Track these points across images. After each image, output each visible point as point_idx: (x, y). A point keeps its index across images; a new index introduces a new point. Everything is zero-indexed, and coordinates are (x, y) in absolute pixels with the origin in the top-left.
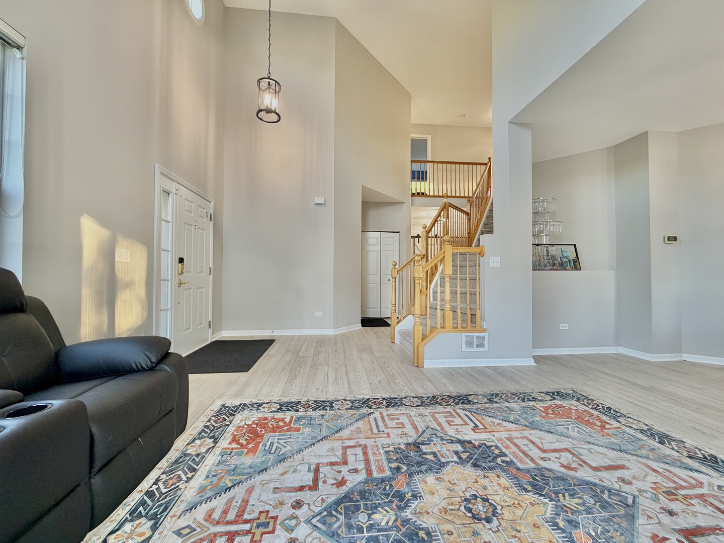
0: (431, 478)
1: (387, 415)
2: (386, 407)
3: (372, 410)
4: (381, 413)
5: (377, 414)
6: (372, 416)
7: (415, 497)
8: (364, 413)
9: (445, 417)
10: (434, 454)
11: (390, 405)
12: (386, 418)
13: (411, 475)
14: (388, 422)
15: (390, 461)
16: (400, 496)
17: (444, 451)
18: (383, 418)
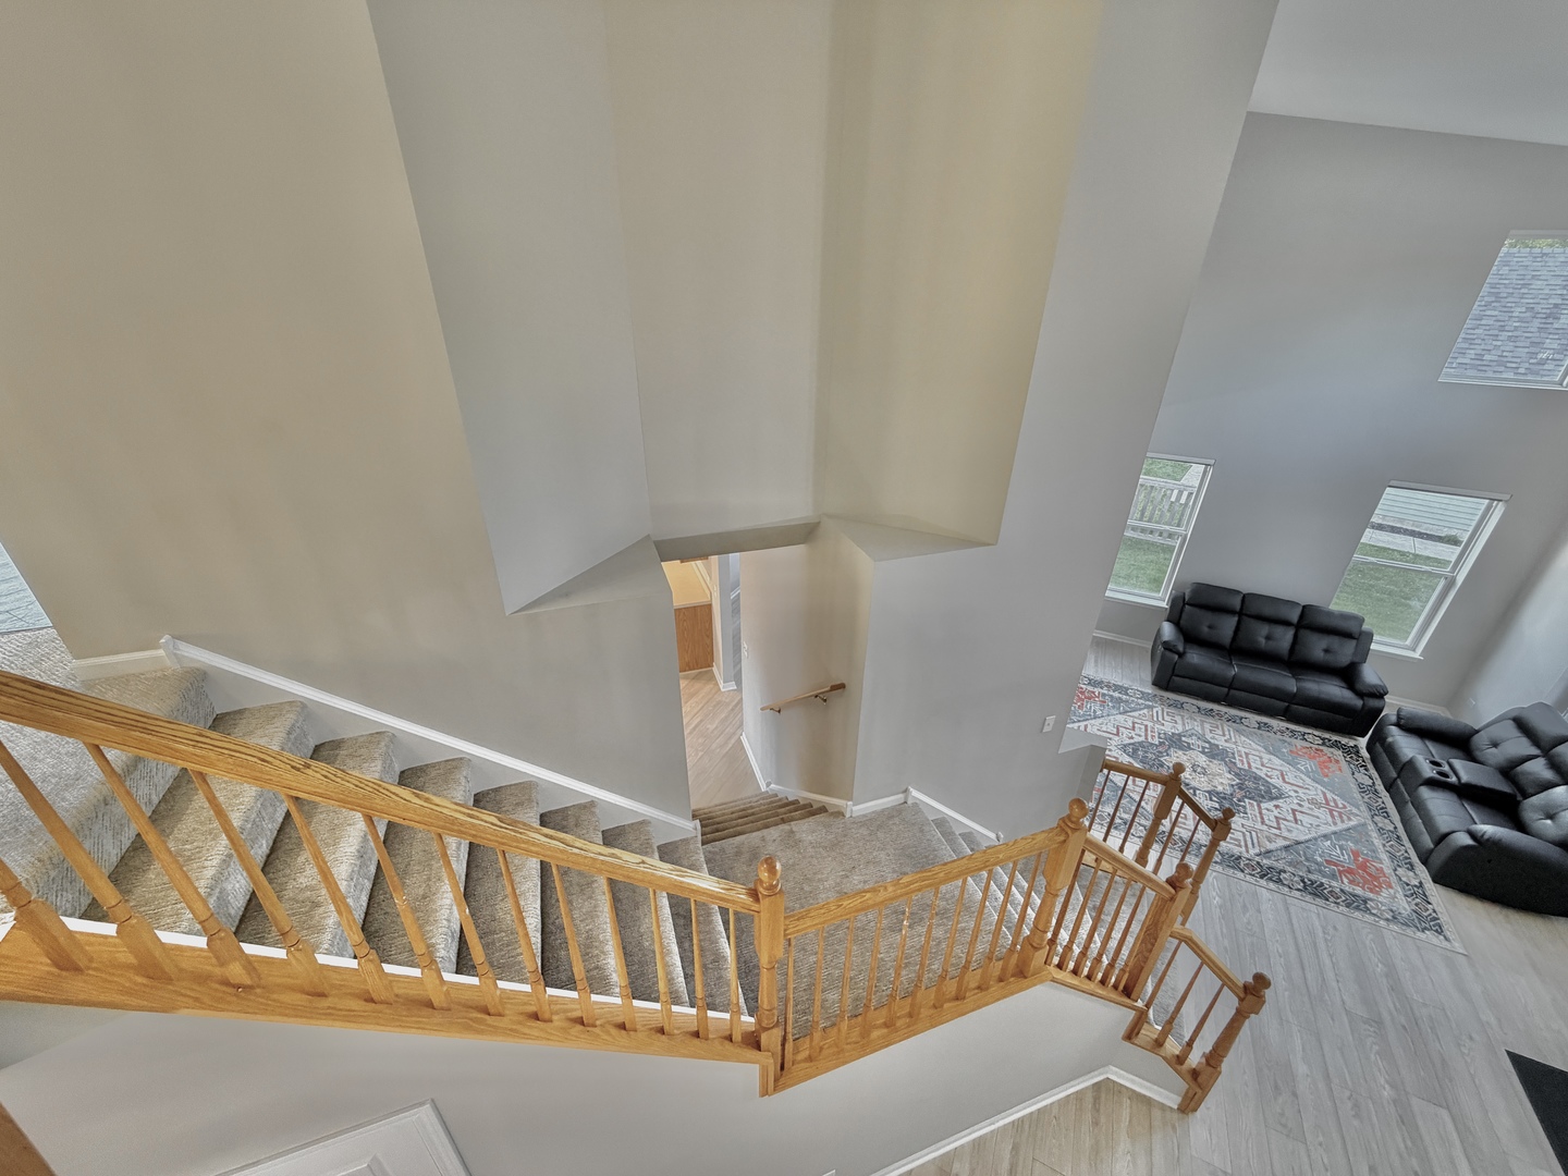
0: (1220, 788)
1: (1240, 846)
2: (1240, 857)
3: (1257, 859)
4: (1247, 852)
5: (1252, 852)
6: (1257, 851)
7: (1233, 786)
8: (1265, 858)
9: (1185, 824)
10: (1211, 800)
11: (1237, 859)
12: (1243, 843)
13: (1232, 795)
14: (1242, 838)
15: (1244, 807)
16: (1240, 788)
17: (1203, 799)
18: (1246, 846)
